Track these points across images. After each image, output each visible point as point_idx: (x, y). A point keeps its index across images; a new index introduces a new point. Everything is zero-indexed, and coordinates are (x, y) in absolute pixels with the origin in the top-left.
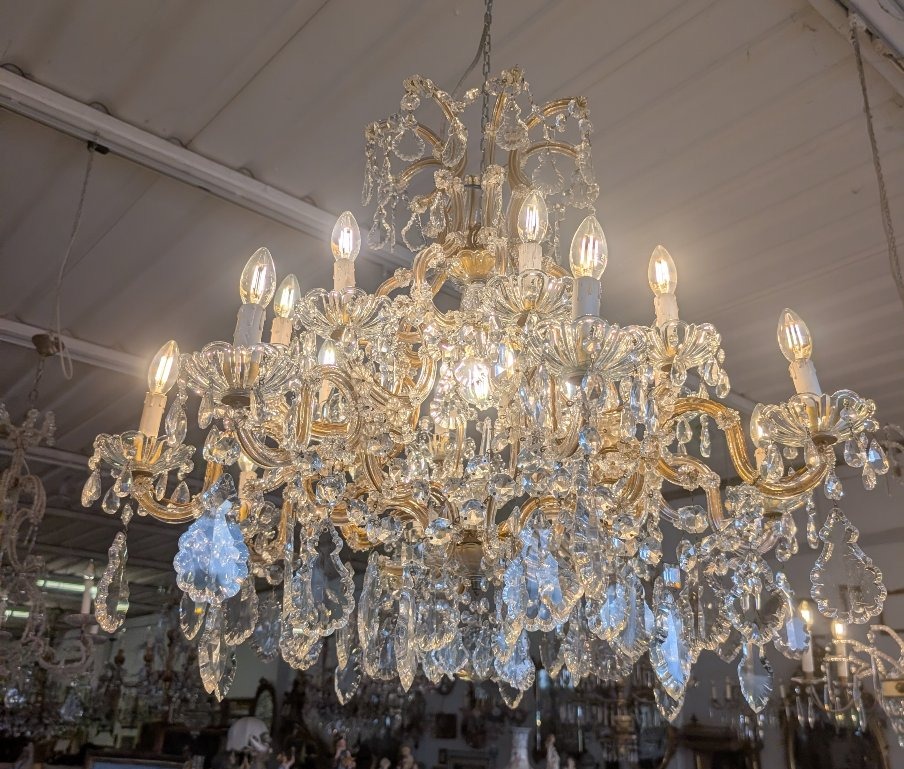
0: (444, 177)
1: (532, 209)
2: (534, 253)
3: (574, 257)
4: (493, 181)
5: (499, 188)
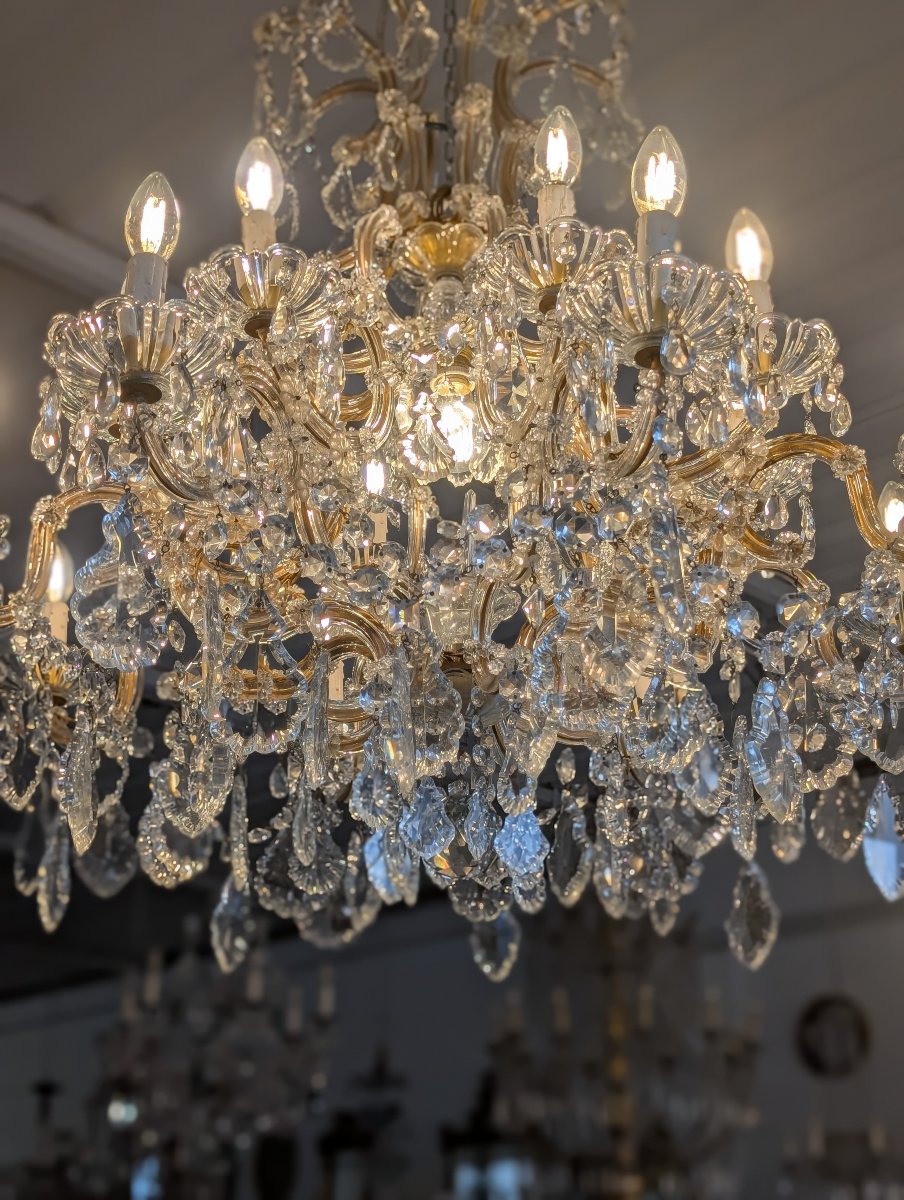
0: (394, 103)
1: (556, 135)
2: (562, 200)
3: (637, 188)
4: (474, 111)
5: (486, 121)
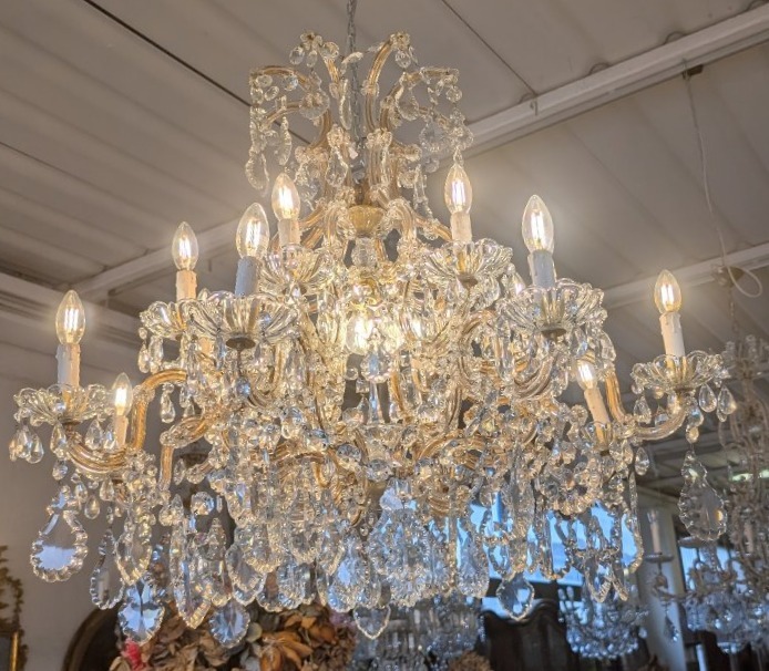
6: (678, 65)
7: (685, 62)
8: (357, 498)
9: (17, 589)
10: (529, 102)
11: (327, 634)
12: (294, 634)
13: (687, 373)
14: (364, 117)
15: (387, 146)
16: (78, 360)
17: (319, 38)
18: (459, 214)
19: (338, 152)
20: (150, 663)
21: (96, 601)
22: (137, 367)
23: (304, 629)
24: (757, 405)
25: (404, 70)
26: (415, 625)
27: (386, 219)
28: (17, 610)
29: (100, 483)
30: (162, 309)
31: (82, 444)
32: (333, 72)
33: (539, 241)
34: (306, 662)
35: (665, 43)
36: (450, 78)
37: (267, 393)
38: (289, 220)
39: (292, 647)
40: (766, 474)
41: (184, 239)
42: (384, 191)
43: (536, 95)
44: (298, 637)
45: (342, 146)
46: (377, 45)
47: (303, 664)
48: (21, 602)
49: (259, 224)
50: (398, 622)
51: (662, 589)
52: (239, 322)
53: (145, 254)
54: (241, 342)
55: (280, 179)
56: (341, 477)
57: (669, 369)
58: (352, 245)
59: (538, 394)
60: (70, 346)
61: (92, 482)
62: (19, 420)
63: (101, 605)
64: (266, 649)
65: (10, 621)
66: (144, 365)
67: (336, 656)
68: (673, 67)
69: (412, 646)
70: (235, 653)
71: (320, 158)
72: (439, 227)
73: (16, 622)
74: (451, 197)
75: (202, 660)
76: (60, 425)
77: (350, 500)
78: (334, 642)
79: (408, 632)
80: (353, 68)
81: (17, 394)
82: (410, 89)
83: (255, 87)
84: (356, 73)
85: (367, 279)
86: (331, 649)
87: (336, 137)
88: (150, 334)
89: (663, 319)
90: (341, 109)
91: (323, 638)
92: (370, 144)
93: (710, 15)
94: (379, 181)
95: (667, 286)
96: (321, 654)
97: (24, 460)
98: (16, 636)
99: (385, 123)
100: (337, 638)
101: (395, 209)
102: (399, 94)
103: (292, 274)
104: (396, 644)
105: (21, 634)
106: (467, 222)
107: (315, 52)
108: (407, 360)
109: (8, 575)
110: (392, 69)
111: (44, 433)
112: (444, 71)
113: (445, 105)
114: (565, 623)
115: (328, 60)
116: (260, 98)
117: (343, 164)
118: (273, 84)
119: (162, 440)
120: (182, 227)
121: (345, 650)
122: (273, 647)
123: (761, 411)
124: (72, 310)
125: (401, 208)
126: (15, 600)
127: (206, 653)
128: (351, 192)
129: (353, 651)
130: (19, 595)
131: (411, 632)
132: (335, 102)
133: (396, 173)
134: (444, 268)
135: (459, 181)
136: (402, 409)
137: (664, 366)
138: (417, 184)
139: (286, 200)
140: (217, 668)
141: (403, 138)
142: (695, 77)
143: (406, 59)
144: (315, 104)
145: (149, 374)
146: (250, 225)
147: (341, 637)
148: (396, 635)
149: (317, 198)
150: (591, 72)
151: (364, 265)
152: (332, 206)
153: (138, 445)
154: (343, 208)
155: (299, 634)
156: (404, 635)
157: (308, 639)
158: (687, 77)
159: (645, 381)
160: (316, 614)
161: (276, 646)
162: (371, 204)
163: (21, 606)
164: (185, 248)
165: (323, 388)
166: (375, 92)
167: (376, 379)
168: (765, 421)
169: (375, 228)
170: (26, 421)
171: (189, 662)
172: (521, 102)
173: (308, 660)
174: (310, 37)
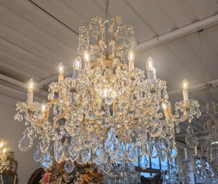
6: (197, 29)
7: (198, 28)
8: (102, 134)
9: (16, 163)
10: (156, 38)
11: (96, 175)
12: (88, 175)
13: (189, 105)
14: (108, 37)
15: (114, 45)
16: (33, 96)
17: (97, 17)
18: (131, 62)
19: (101, 46)
20: (50, 181)
21: (35, 159)
22: (48, 98)
23: (90, 174)
24: (214, 121)
25: (119, 25)
26: (121, 176)
27: (113, 64)
28: (16, 169)
29: (37, 129)
30: (55, 84)
31: (33, 117)
32: (101, 25)
33: (150, 68)
34: (90, 182)
35: (193, 23)
36: (131, 28)
37: (80, 104)
38: (87, 62)
39: (87, 178)
40: (217, 142)
41: (61, 67)
42: (113, 57)
43: (158, 36)
44: (89, 176)
45: (103, 44)
46: (112, 19)
47: (89, 183)
48: (17, 167)
49: (79, 62)
50: (116, 175)
51: (187, 169)
52: (73, 86)
53: (53, 76)
54: (73, 91)
55: (86, 51)
56: (99, 129)
57: (184, 104)
58: (104, 70)
59: (148, 107)
60: (31, 92)
61: (35, 129)
62: (17, 110)
63: (36, 160)
64: (80, 178)
65: (14, 172)
66: (49, 98)
67: (98, 181)
68: (195, 30)
69: (120, 182)
70: (72, 179)
71: (97, 47)
72: (127, 66)
73: (16, 172)
74: (129, 57)
75: (63, 181)
76: (27, 111)
77: (101, 134)
78: (98, 178)
79: (119, 178)
80: (106, 25)
81: (17, 103)
82: (120, 30)
83: (81, 29)
84: (107, 26)
85: (108, 79)
86: (97, 179)
87: (101, 42)
88: (51, 91)
89: (183, 91)
90: (102, 35)
91: (95, 176)
92: (110, 44)
93: (206, 16)
94: (112, 54)
95: (185, 83)
96: (94, 180)
97: (18, 120)
98: (15, 176)
99: (114, 39)
100: (99, 176)
101: (115, 61)
102: (117, 31)
103: (87, 75)
104: (116, 181)
105: (17, 175)
106: (133, 64)
107: (96, 20)
108: (118, 101)
109: (14, 160)
110: (116, 25)
111: (23, 114)
112: (130, 26)
113: (130, 35)
114: (162, 179)
115: (100, 22)
116: (82, 32)
117: (102, 49)
118: (85, 28)
119: (54, 119)
120: (60, 63)
121: (101, 180)
122: (82, 178)
123: (215, 122)
124: (31, 83)
125: (117, 61)
126: (15, 166)
127: (64, 179)
128: (104, 57)
129: (103, 180)
130: (17, 165)
131: (120, 178)
132: (101, 33)
133: (116, 52)
134: (127, 76)
135: (131, 53)
136: (116, 113)
137: (183, 103)
138: (122, 55)
139: (87, 57)
140: (67, 183)
141: (118, 43)
142: (201, 32)
143: (120, 22)
144: (96, 33)
145: (51, 100)
146: (77, 62)
147: (100, 176)
148: (116, 179)
149: (96, 58)
150: (173, 30)
151: (107, 75)
152: (99, 60)
153: (47, 118)
154: (102, 60)
155: (89, 175)
156: (118, 179)
157: (91, 176)
158: (199, 32)
159: (178, 107)
160: (94, 170)
161: (83, 178)
162: (109, 60)
163: (17, 168)
164: (61, 69)
165: (94, 105)
166: (112, 31)
167: (108, 104)
168: (216, 125)
169: (110, 66)
170: (19, 110)
171: (60, 181)
172: (154, 38)
173: (91, 182)
174: (95, 16)
